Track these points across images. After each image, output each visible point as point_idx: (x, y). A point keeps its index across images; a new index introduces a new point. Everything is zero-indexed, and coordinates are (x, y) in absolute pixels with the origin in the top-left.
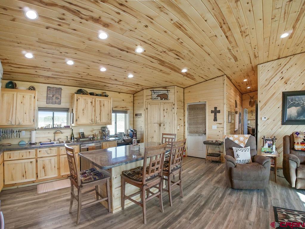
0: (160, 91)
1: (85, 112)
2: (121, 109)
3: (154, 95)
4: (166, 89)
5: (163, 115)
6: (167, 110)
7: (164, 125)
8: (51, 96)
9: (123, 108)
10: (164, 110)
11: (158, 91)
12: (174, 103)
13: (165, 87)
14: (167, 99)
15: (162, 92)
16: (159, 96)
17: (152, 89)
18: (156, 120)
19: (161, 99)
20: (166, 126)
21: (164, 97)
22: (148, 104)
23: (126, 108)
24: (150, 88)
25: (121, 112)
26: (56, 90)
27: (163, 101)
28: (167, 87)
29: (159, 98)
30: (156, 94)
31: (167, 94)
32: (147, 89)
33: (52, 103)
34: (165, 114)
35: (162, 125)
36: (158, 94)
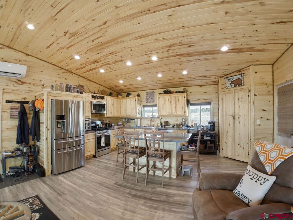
0: (233, 77)
1: (164, 107)
2: (203, 101)
3: (228, 83)
4: (240, 73)
5: (238, 105)
6: (242, 98)
7: (239, 118)
8: (149, 97)
9: (205, 100)
10: (239, 99)
11: (231, 78)
12: (249, 89)
13: (240, 71)
14: (241, 85)
15: (235, 78)
16: (232, 83)
17: (226, 76)
18: (231, 111)
19: (235, 86)
20: (241, 119)
21: (238, 83)
22: (223, 94)
23: (209, 100)
24: (224, 76)
25: (203, 104)
26: (151, 93)
27: (238, 88)
28: (241, 70)
29: (233, 85)
30: (229, 81)
31: (241, 78)
32: (222, 77)
33: (149, 102)
34: (240, 104)
35: (237, 117)
36: (231, 80)
